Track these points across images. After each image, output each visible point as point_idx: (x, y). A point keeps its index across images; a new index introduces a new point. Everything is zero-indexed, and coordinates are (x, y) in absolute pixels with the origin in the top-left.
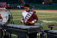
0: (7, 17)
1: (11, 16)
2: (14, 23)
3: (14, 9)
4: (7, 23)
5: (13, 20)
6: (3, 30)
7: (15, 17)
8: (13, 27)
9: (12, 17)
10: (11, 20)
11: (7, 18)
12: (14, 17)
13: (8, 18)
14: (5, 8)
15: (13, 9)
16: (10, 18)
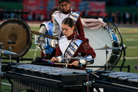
0: (106, 48)
1: (122, 45)
2: (129, 67)
3: (131, 23)
4: (109, 67)
5: (127, 58)
6: (95, 90)
7: (132, 47)
8: (126, 82)
9: (124, 49)
10: (122, 58)
11: (107, 52)
12: (128, 48)
13: (110, 51)
14: (101, 20)
15: (128, 24)
16: (117, 51)
